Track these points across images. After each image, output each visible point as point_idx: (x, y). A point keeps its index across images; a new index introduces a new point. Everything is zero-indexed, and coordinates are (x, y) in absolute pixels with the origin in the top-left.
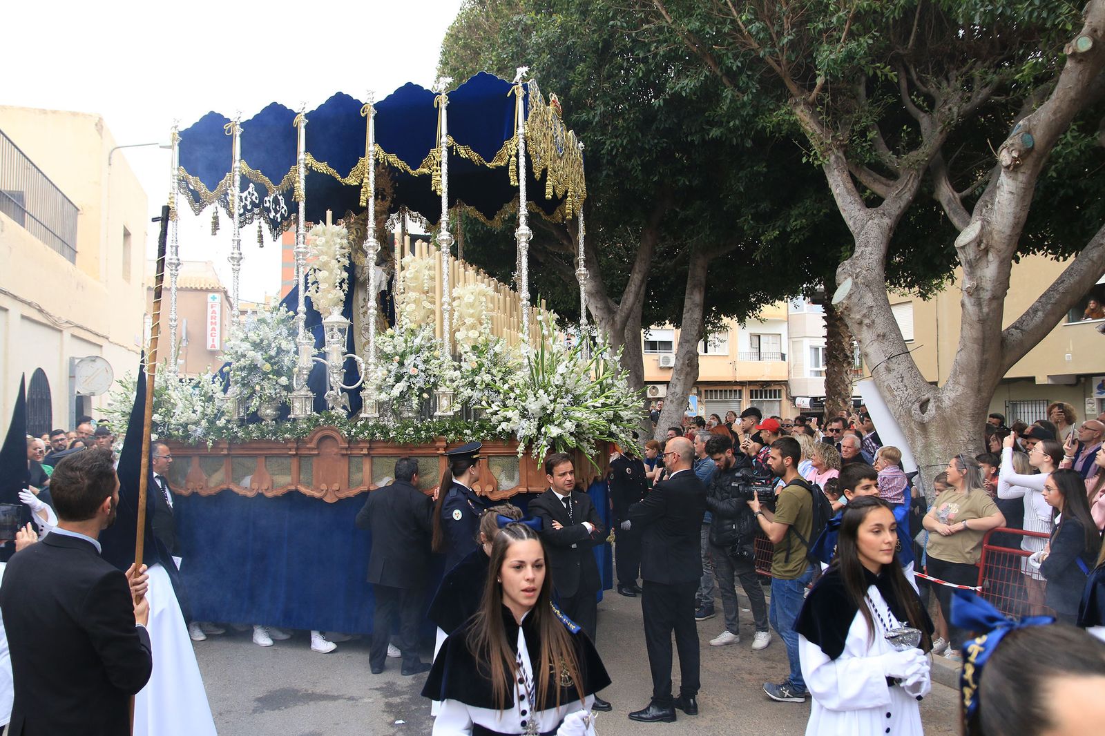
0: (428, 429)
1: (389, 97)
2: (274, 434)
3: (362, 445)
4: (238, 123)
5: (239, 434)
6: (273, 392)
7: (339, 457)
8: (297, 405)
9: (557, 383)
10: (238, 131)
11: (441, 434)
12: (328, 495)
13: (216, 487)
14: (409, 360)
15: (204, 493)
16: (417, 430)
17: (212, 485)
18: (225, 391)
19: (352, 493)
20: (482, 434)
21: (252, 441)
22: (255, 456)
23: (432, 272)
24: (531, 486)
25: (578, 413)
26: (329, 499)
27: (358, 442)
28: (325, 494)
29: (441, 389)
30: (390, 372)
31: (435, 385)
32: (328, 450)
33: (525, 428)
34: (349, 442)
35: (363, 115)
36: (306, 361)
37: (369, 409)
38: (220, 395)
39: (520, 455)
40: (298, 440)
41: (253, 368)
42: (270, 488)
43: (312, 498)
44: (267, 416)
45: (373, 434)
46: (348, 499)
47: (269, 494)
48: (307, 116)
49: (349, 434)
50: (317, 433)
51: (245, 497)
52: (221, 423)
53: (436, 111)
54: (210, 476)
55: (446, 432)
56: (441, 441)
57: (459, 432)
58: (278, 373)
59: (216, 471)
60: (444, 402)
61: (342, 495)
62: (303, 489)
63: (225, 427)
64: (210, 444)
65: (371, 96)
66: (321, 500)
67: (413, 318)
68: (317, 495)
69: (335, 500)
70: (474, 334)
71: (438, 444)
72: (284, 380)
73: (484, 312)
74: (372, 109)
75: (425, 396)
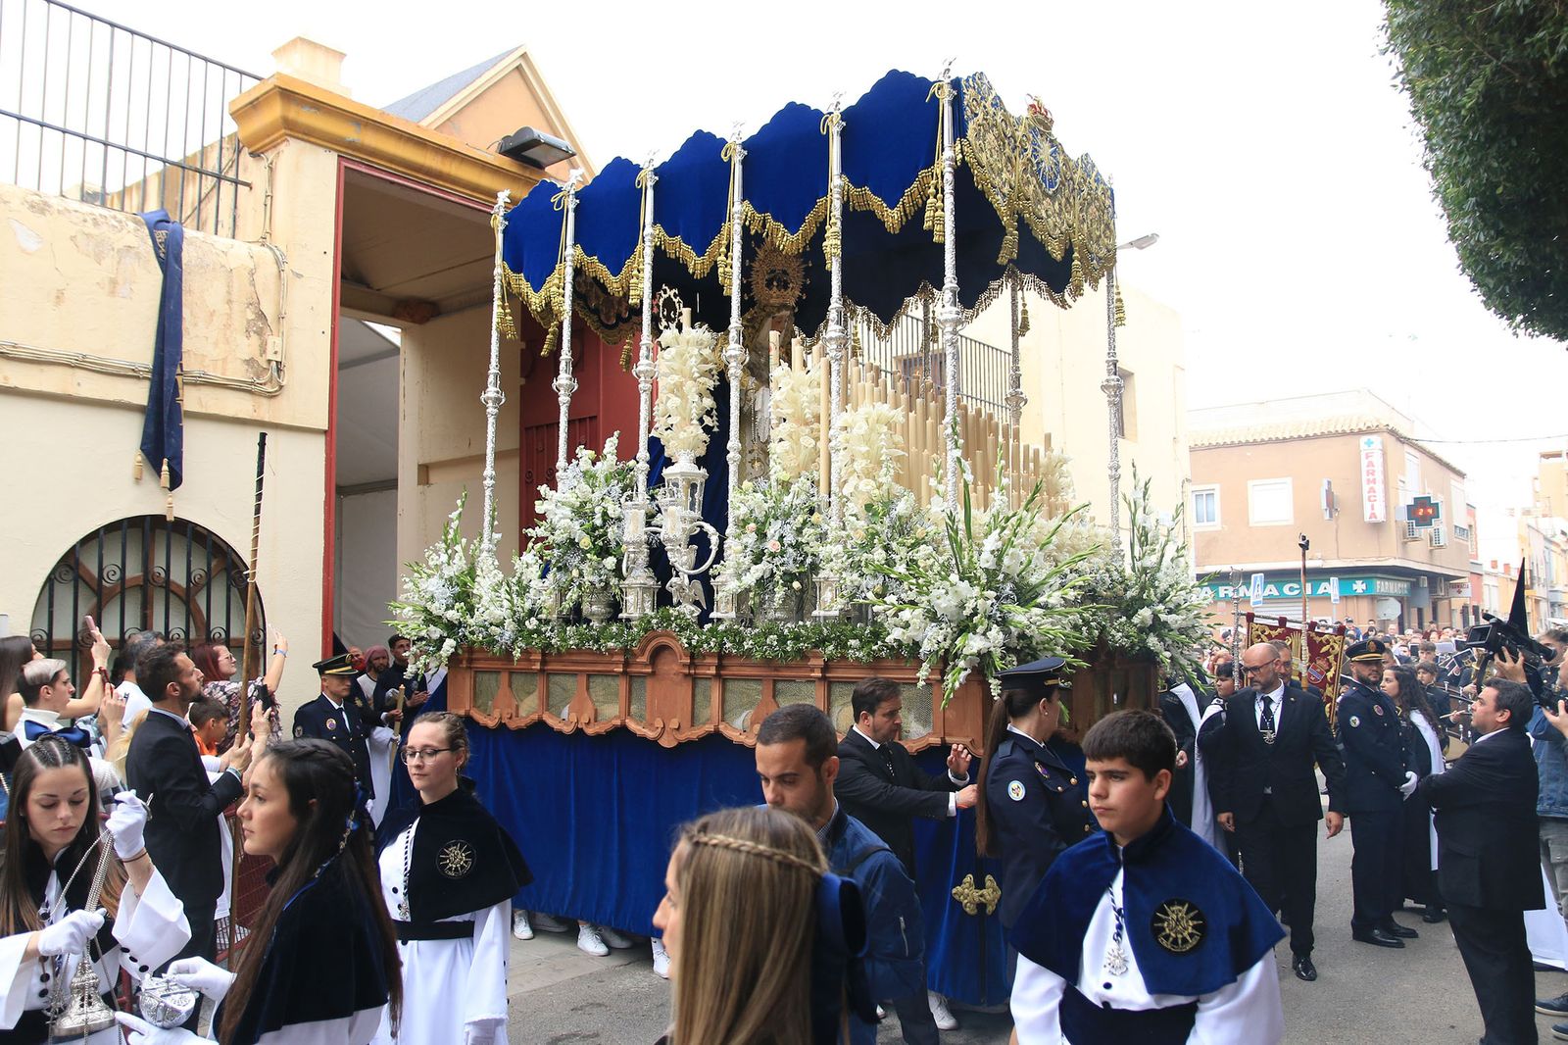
0: (797, 638)
1: (765, 128)
2: (597, 641)
3: (708, 660)
4: (573, 192)
5: (553, 641)
6: (595, 579)
7: (680, 677)
8: (630, 598)
9: (986, 566)
10: (571, 204)
11: (816, 646)
12: (665, 736)
13: (528, 716)
14: (774, 529)
15: (513, 725)
16: (782, 640)
17: (523, 713)
18: (543, 576)
19: (695, 734)
20: (875, 648)
21: (569, 651)
22: (574, 674)
23: (817, 391)
24: (950, 735)
25: (1020, 616)
26: (667, 742)
27: (704, 656)
28: (661, 735)
29: (823, 574)
30: (746, 547)
31: (814, 568)
32: (666, 668)
33: (932, 638)
34: (692, 656)
35: (725, 159)
36: (632, 532)
37: (722, 606)
38: (536, 584)
39: (921, 683)
40: (626, 651)
41: (572, 543)
42: (592, 721)
43: (644, 739)
44: (593, 614)
45: (722, 645)
46: (690, 743)
47: (590, 731)
48: (656, 172)
49: (690, 644)
50: (650, 641)
51: (560, 733)
52: (532, 624)
53: (825, 140)
54: (522, 701)
55: (823, 642)
56: (817, 656)
57: (843, 645)
58: (604, 552)
59: (529, 693)
60: (827, 595)
61: (683, 737)
62: (632, 726)
63: (537, 631)
64: (517, 654)
65: (739, 128)
66: (654, 743)
67: (787, 463)
68: (651, 734)
69: (674, 744)
70: (866, 485)
71: (813, 662)
72: (610, 562)
73: (884, 450)
74: (739, 148)
75: (796, 585)
